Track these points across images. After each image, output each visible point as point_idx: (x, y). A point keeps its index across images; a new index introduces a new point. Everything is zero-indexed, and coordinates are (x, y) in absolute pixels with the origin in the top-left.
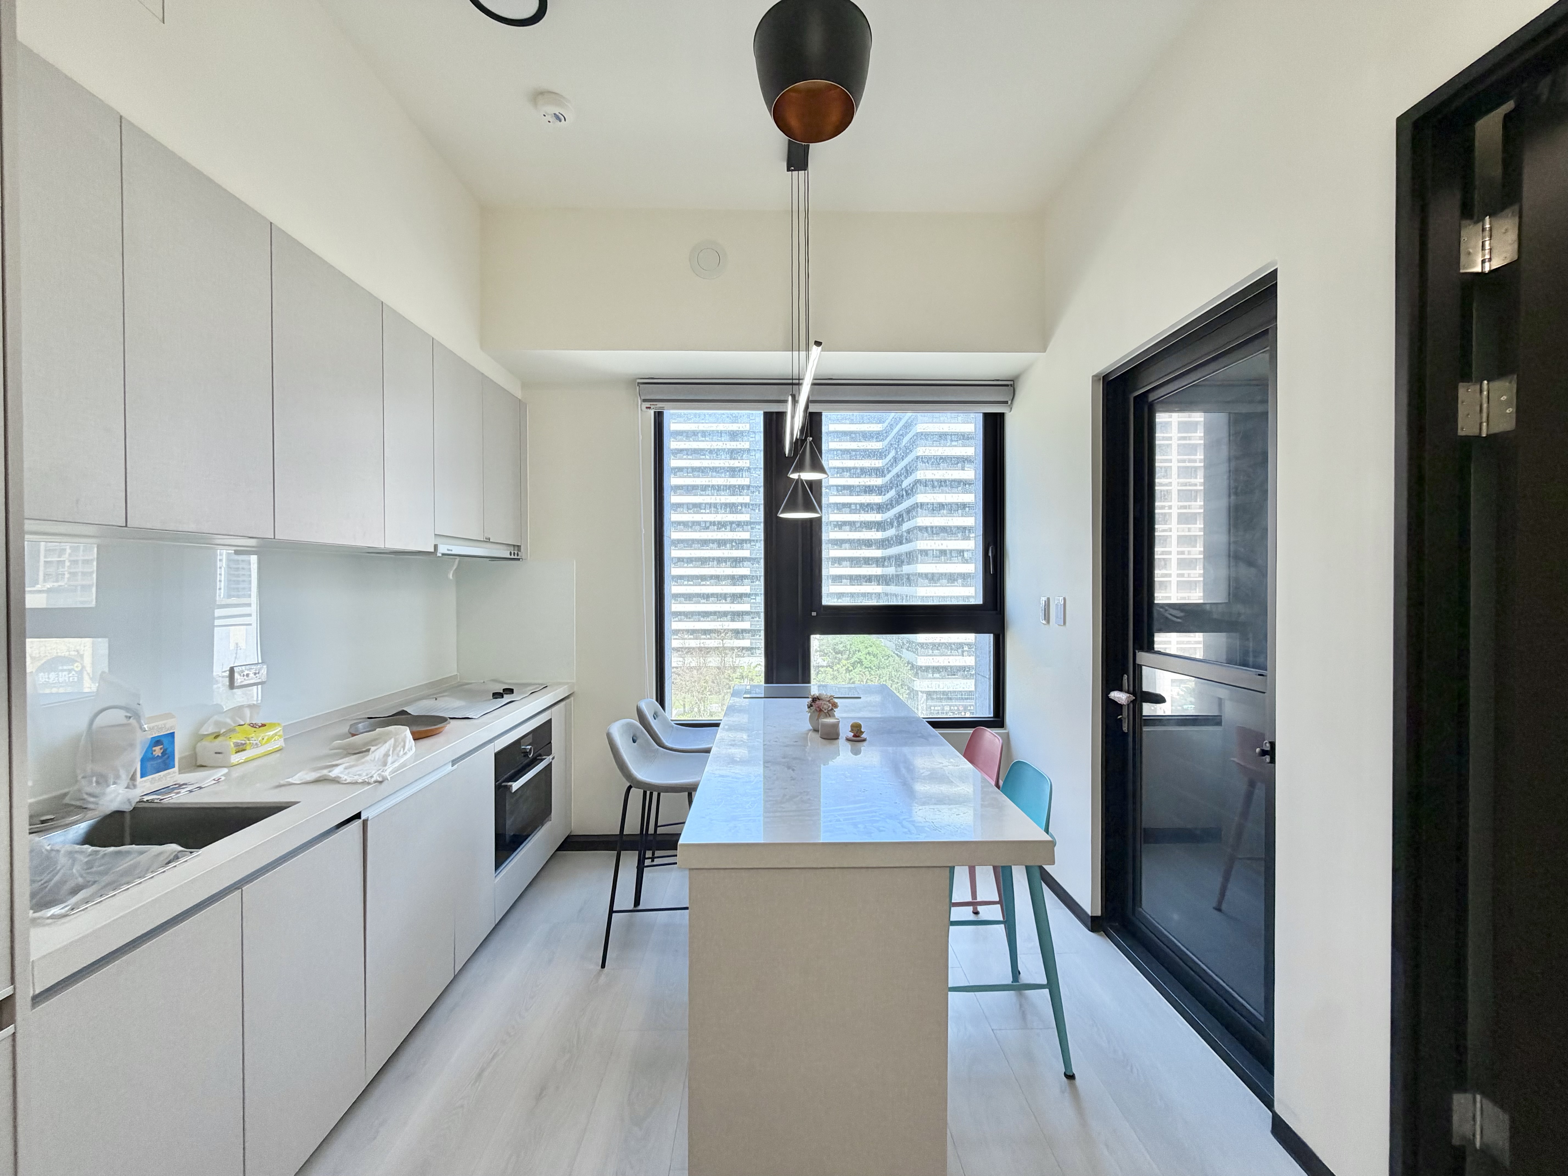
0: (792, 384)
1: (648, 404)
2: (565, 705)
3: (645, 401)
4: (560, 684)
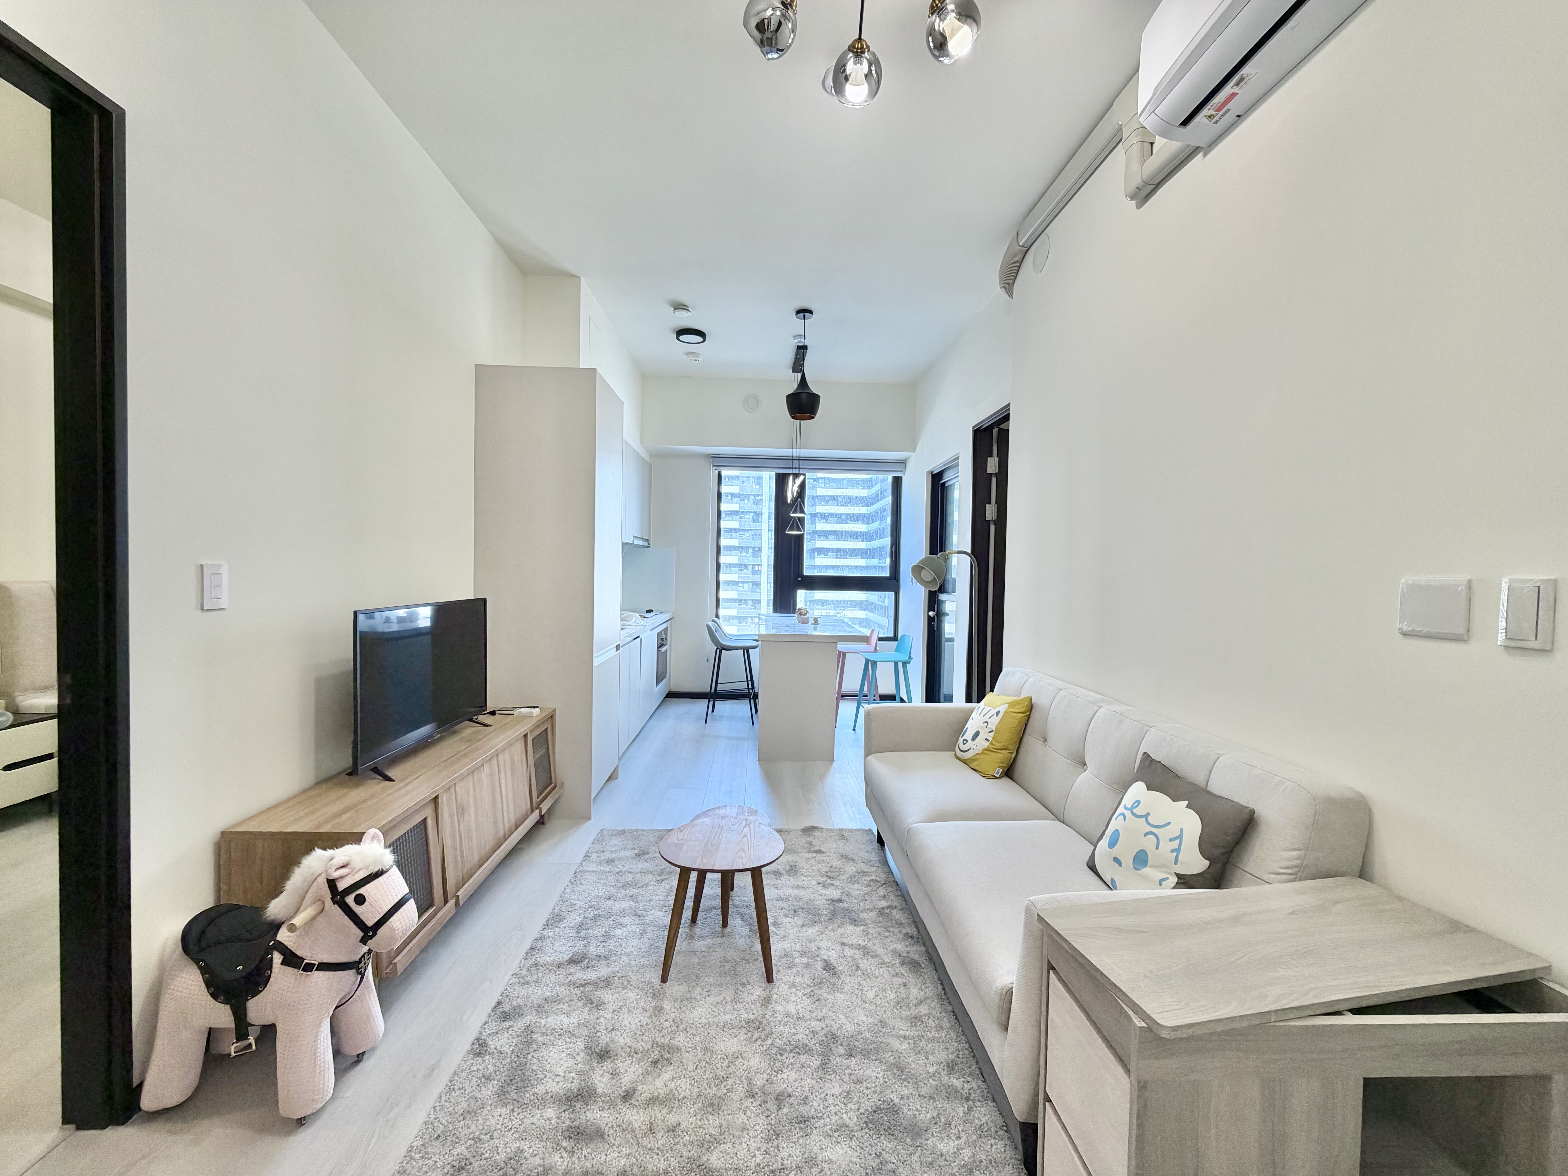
0: (792, 459)
1: (716, 468)
2: (671, 623)
3: (714, 466)
4: (666, 612)
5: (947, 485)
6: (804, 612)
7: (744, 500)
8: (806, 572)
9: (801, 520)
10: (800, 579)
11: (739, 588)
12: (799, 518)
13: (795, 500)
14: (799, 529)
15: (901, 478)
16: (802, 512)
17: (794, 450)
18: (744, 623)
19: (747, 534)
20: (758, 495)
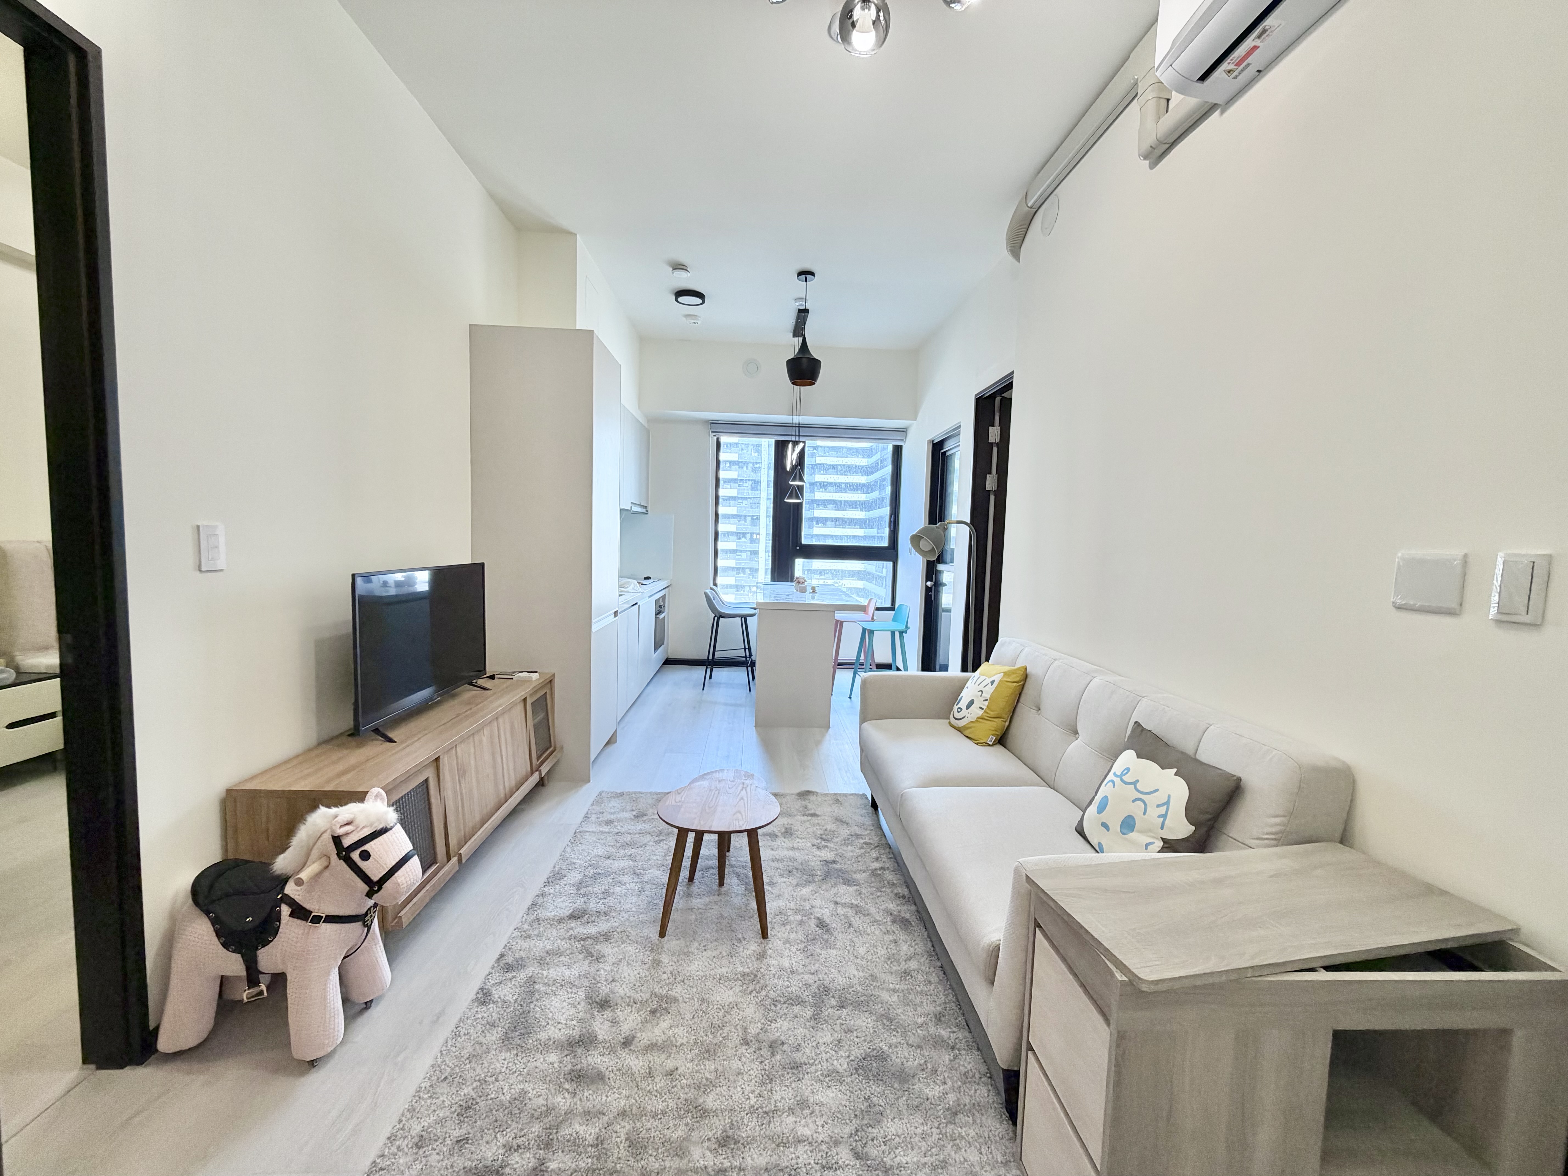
0: (793, 426)
1: (715, 434)
2: (669, 590)
3: (712, 432)
4: (664, 580)
5: (948, 454)
6: (801, 581)
7: (742, 468)
8: (804, 541)
9: (800, 488)
10: (798, 548)
11: (737, 557)
12: (798, 486)
13: (794, 468)
14: (798, 498)
15: (901, 446)
16: (801, 479)
17: (794, 417)
18: (742, 592)
19: (745, 502)
20: (757, 463)
